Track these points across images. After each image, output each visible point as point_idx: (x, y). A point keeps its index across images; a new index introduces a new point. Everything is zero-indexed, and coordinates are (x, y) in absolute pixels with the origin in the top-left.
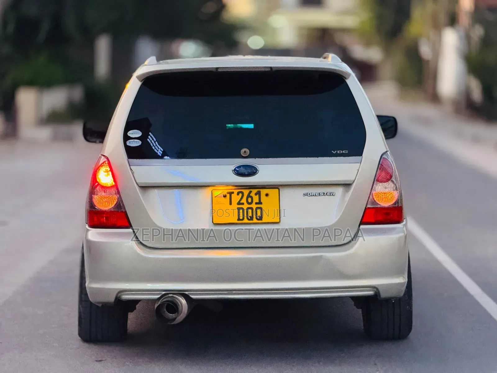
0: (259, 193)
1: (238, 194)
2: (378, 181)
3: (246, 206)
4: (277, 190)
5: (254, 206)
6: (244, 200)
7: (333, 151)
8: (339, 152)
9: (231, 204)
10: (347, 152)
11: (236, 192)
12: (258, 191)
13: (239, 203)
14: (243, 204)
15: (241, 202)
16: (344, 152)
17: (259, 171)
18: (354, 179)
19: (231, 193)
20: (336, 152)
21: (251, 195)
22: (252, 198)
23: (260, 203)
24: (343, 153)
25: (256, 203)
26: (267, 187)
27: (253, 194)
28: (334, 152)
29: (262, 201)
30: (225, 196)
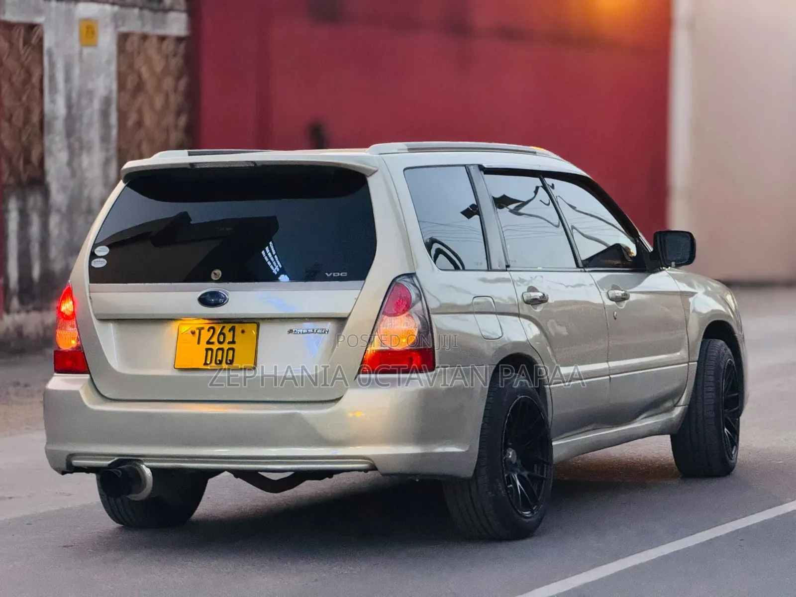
0: (233, 329)
1: (209, 330)
2: (384, 313)
3: (215, 347)
4: (255, 325)
5: (226, 346)
6: (215, 339)
7: (327, 274)
8: (336, 274)
9: (199, 343)
10: (345, 275)
11: (207, 327)
12: (233, 326)
13: (208, 343)
14: (213, 343)
15: (211, 341)
16: (341, 274)
17: (228, 299)
18: (350, 311)
19: (200, 329)
20: (331, 274)
21: (224, 331)
22: (224, 335)
23: (233, 342)
24: (340, 276)
25: (229, 343)
26: (245, 321)
27: (226, 331)
28: (329, 273)
29: (235, 340)
30: (193, 333)
